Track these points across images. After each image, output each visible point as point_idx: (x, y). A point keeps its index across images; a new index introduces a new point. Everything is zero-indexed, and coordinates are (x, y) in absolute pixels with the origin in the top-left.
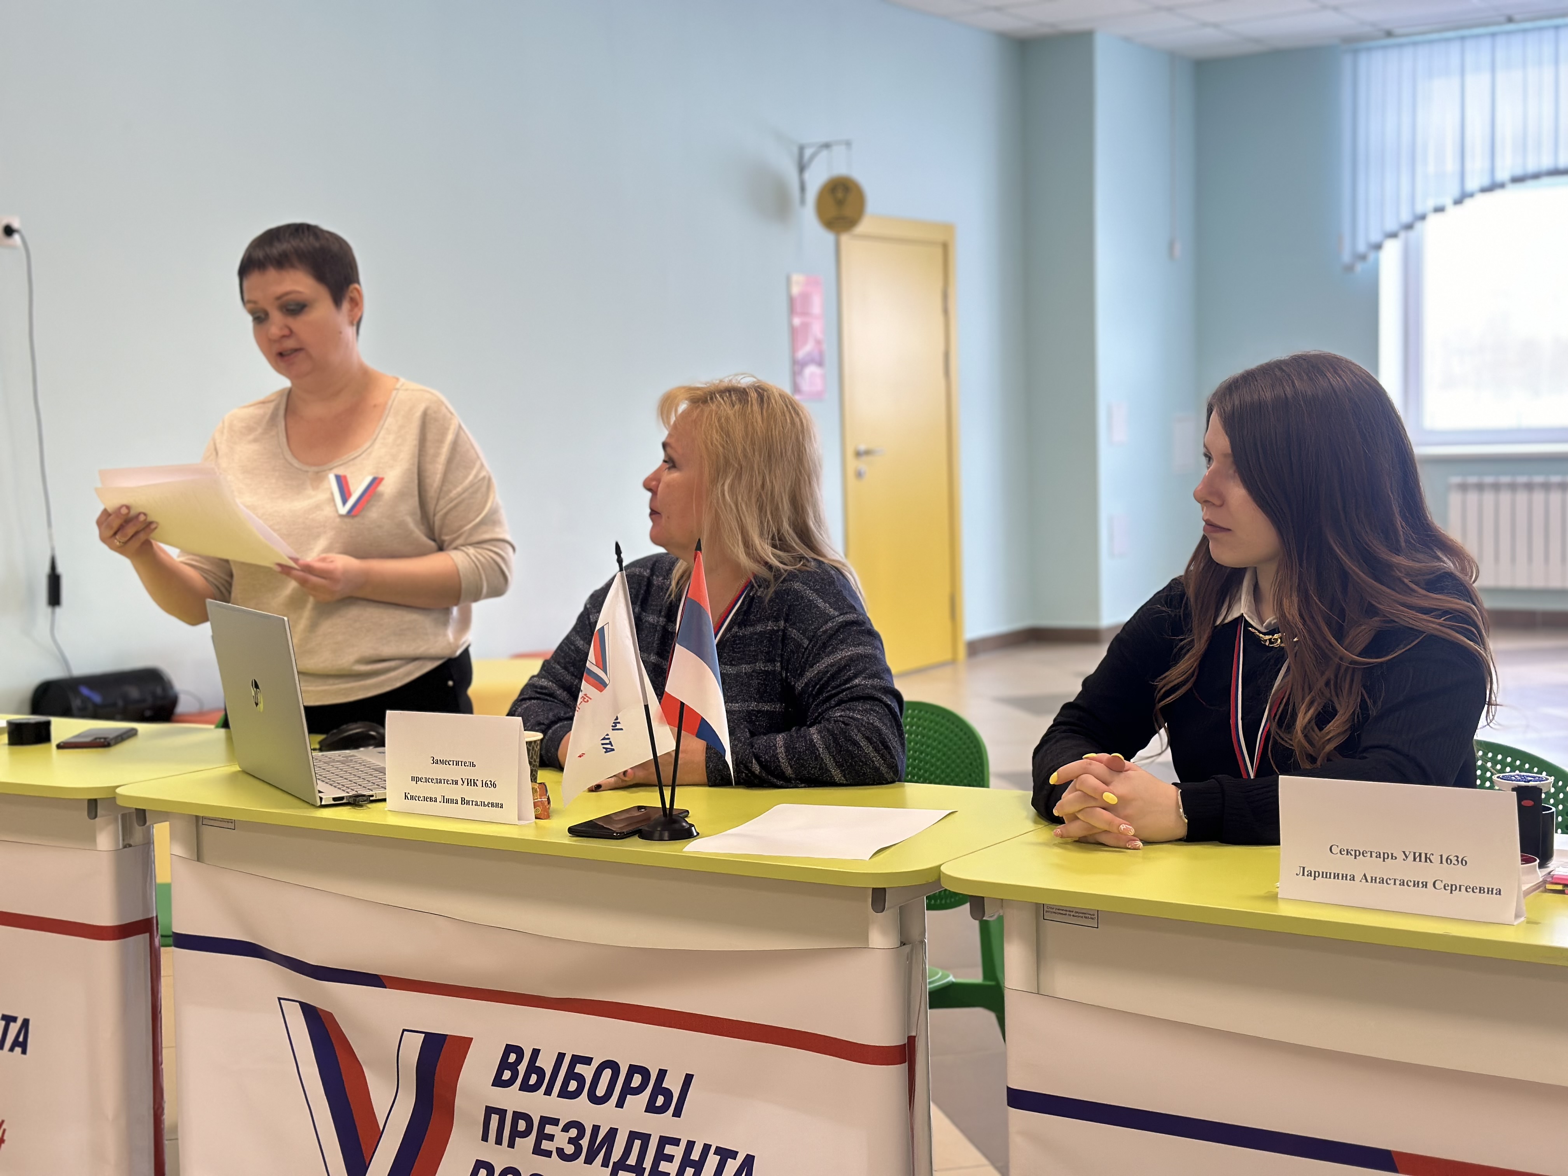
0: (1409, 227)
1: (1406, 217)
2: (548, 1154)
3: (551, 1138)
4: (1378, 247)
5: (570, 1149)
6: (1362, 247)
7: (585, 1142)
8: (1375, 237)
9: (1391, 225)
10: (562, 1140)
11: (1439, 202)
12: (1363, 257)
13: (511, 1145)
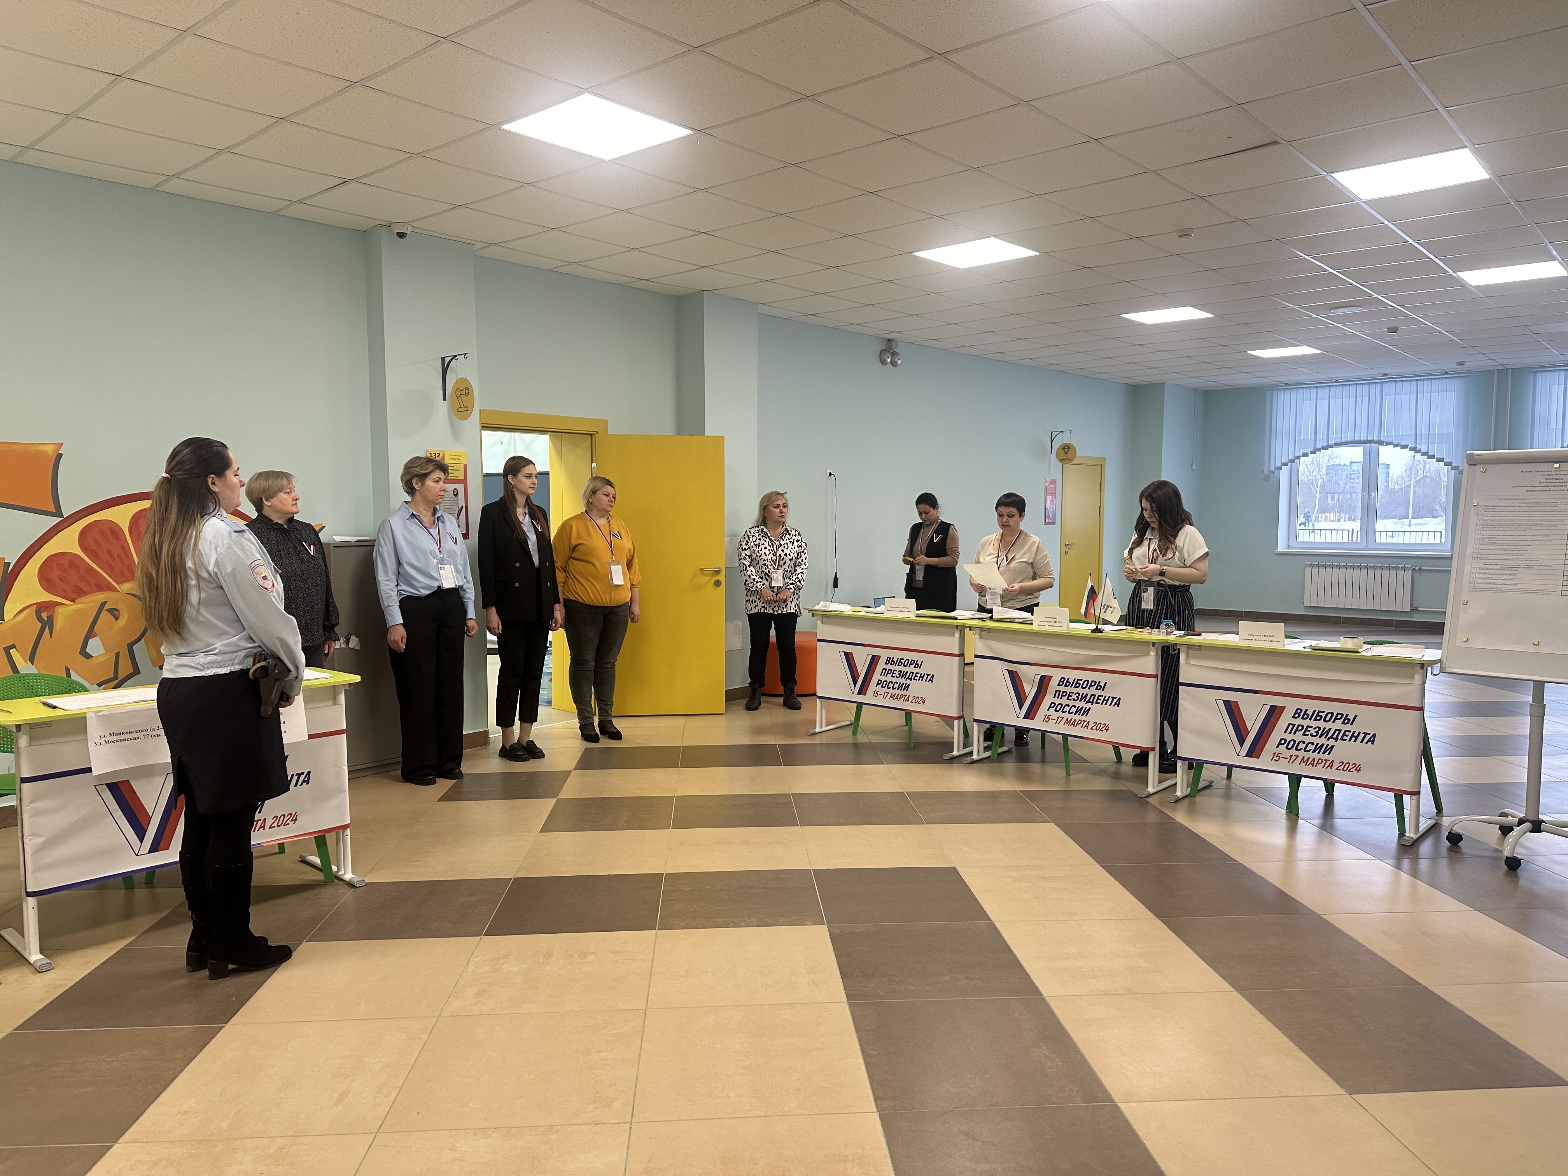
0: (1292, 461)
1: (1291, 457)
2: (1071, 700)
3: (1071, 696)
4: (1280, 468)
5: (1076, 699)
6: (1272, 468)
7: (1080, 697)
8: (1278, 464)
9: (1285, 460)
10: (1074, 697)
11: (1305, 451)
12: (1273, 472)
13: (1061, 698)
